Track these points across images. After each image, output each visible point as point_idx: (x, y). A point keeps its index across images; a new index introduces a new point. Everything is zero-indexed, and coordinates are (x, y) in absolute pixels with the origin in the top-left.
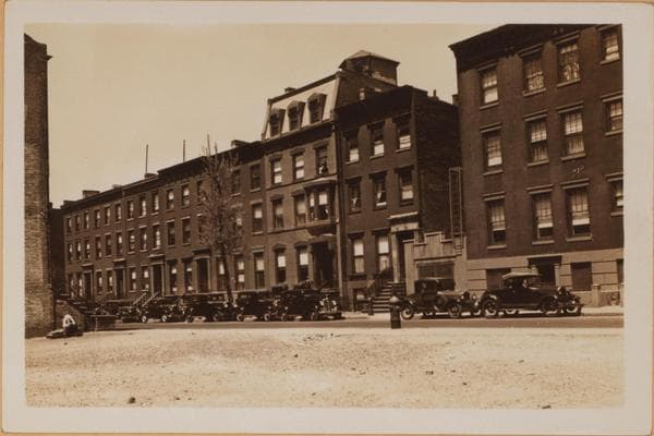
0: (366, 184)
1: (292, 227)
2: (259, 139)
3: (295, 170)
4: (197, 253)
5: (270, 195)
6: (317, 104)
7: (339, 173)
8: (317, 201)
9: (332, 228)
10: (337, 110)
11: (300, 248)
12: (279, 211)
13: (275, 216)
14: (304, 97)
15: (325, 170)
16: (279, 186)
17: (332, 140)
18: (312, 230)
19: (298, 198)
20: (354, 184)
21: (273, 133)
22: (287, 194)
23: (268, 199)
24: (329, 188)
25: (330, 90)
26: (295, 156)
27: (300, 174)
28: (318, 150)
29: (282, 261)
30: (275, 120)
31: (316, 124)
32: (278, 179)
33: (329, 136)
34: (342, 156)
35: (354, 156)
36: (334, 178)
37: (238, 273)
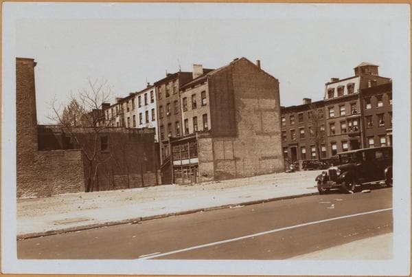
0: (374, 118)
1: (340, 134)
2: (322, 99)
3: (341, 112)
4: (290, 145)
5: (328, 122)
6: (351, 87)
7: (362, 113)
8: (353, 124)
9: (359, 135)
10: (361, 90)
11: (344, 142)
12: (333, 128)
13: (331, 130)
14: (345, 84)
15: (355, 112)
16: (333, 118)
17: (359, 100)
18: (350, 135)
19: (342, 122)
20: (369, 117)
21: (329, 97)
22: (337, 121)
23: (327, 123)
24: (358, 119)
25: (357, 81)
26: (340, 107)
27: (343, 113)
28: (352, 104)
29: (334, 147)
30: (331, 92)
31: (351, 94)
32: (332, 115)
33: (357, 99)
34: (363, 107)
35: (369, 107)
36: (360, 115)
37: (312, 153)
